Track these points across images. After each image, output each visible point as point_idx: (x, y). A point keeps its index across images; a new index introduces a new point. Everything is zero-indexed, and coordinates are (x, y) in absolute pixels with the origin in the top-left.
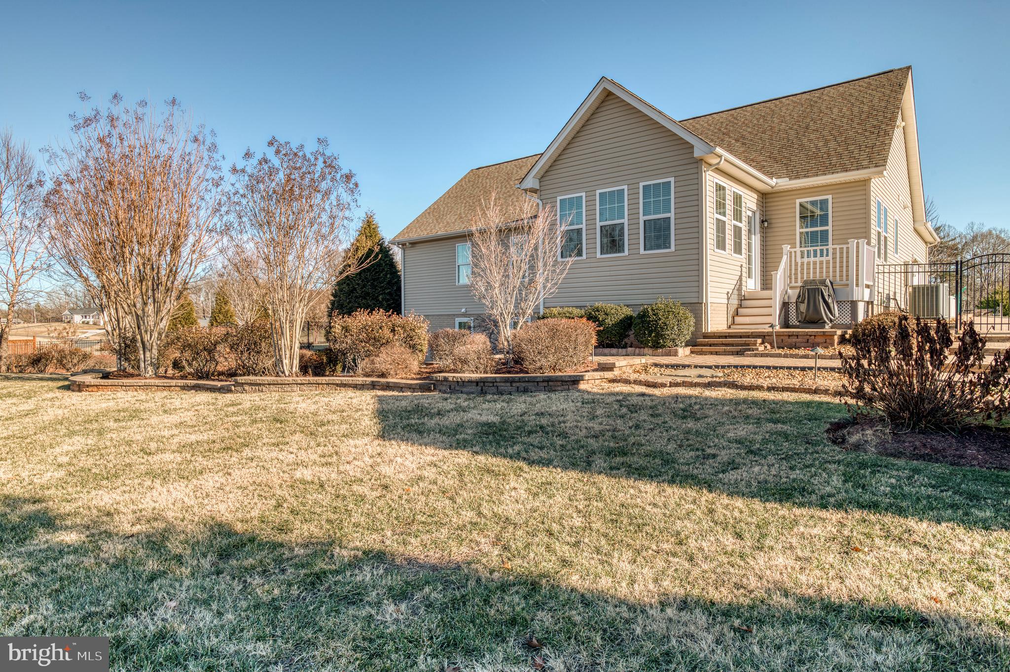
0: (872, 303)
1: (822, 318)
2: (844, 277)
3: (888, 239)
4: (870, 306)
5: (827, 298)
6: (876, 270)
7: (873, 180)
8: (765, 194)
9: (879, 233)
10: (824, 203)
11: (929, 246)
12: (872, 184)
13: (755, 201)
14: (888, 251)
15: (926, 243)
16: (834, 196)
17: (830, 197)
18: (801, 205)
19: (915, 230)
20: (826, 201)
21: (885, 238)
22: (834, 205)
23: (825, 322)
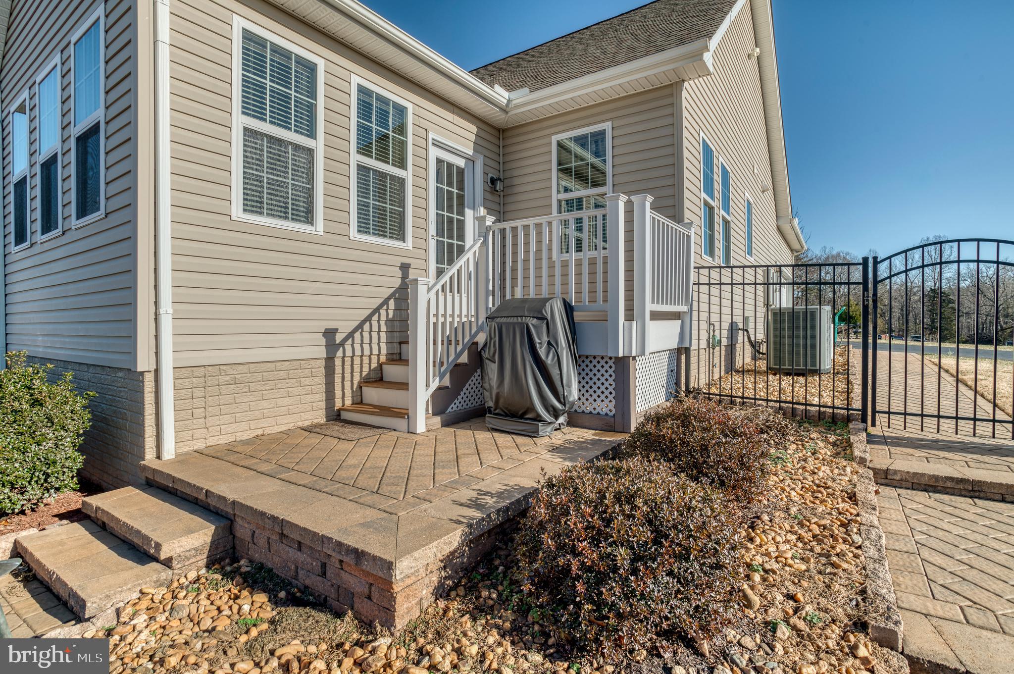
0: (687, 351)
1: (532, 408)
2: (600, 295)
3: (732, 225)
4: (683, 357)
5: (542, 352)
6: (693, 277)
7: (686, 84)
8: (504, 131)
9: (710, 209)
10: (598, 138)
11: (796, 254)
12: (684, 94)
13: (473, 138)
14: (732, 246)
15: (792, 250)
16: (617, 123)
17: (607, 126)
18: (560, 145)
19: (779, 229)
20: (602, 133)
21: (727, 223)
22: (617, 142)
23: (538, 419)
